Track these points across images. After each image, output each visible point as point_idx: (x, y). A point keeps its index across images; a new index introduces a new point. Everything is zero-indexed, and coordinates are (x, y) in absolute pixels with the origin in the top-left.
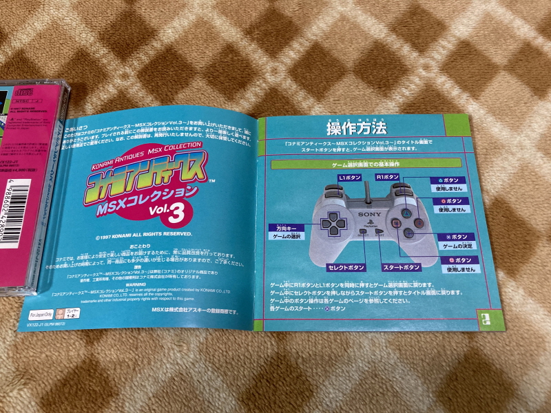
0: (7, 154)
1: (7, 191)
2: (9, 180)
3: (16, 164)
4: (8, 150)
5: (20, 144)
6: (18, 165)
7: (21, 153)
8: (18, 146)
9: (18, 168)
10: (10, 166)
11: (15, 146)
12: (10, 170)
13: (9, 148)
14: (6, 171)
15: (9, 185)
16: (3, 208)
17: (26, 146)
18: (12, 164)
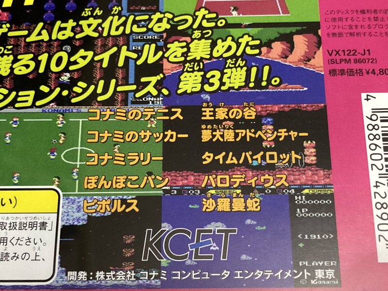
0: (340, 35)
1: (367, 122)
2: (364, 96)
3: (367, 56)
4: (340, 24)
5: (363, 12)
6: (374, 61)
7: (372, 30)
8: (361, 16)
9: (377, 67)
10: (356, 61)
11: (355, 15)
12: (360, 72)
13: (340, 19)
14: (351, 73)
15: (367, 108)
16: (370, 162)
17: (380, 15)
18: (359, 57)
